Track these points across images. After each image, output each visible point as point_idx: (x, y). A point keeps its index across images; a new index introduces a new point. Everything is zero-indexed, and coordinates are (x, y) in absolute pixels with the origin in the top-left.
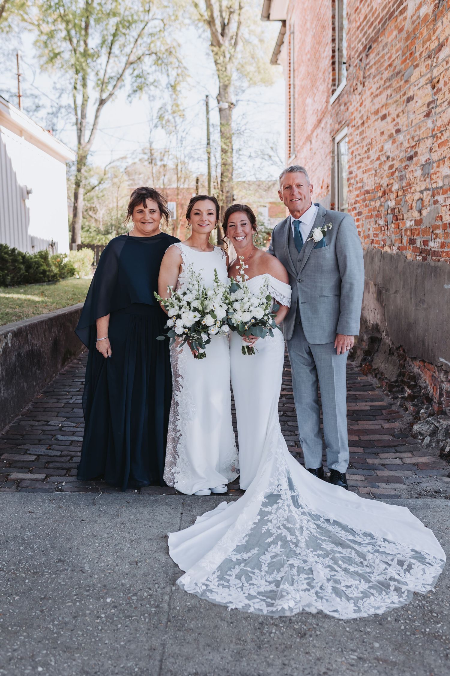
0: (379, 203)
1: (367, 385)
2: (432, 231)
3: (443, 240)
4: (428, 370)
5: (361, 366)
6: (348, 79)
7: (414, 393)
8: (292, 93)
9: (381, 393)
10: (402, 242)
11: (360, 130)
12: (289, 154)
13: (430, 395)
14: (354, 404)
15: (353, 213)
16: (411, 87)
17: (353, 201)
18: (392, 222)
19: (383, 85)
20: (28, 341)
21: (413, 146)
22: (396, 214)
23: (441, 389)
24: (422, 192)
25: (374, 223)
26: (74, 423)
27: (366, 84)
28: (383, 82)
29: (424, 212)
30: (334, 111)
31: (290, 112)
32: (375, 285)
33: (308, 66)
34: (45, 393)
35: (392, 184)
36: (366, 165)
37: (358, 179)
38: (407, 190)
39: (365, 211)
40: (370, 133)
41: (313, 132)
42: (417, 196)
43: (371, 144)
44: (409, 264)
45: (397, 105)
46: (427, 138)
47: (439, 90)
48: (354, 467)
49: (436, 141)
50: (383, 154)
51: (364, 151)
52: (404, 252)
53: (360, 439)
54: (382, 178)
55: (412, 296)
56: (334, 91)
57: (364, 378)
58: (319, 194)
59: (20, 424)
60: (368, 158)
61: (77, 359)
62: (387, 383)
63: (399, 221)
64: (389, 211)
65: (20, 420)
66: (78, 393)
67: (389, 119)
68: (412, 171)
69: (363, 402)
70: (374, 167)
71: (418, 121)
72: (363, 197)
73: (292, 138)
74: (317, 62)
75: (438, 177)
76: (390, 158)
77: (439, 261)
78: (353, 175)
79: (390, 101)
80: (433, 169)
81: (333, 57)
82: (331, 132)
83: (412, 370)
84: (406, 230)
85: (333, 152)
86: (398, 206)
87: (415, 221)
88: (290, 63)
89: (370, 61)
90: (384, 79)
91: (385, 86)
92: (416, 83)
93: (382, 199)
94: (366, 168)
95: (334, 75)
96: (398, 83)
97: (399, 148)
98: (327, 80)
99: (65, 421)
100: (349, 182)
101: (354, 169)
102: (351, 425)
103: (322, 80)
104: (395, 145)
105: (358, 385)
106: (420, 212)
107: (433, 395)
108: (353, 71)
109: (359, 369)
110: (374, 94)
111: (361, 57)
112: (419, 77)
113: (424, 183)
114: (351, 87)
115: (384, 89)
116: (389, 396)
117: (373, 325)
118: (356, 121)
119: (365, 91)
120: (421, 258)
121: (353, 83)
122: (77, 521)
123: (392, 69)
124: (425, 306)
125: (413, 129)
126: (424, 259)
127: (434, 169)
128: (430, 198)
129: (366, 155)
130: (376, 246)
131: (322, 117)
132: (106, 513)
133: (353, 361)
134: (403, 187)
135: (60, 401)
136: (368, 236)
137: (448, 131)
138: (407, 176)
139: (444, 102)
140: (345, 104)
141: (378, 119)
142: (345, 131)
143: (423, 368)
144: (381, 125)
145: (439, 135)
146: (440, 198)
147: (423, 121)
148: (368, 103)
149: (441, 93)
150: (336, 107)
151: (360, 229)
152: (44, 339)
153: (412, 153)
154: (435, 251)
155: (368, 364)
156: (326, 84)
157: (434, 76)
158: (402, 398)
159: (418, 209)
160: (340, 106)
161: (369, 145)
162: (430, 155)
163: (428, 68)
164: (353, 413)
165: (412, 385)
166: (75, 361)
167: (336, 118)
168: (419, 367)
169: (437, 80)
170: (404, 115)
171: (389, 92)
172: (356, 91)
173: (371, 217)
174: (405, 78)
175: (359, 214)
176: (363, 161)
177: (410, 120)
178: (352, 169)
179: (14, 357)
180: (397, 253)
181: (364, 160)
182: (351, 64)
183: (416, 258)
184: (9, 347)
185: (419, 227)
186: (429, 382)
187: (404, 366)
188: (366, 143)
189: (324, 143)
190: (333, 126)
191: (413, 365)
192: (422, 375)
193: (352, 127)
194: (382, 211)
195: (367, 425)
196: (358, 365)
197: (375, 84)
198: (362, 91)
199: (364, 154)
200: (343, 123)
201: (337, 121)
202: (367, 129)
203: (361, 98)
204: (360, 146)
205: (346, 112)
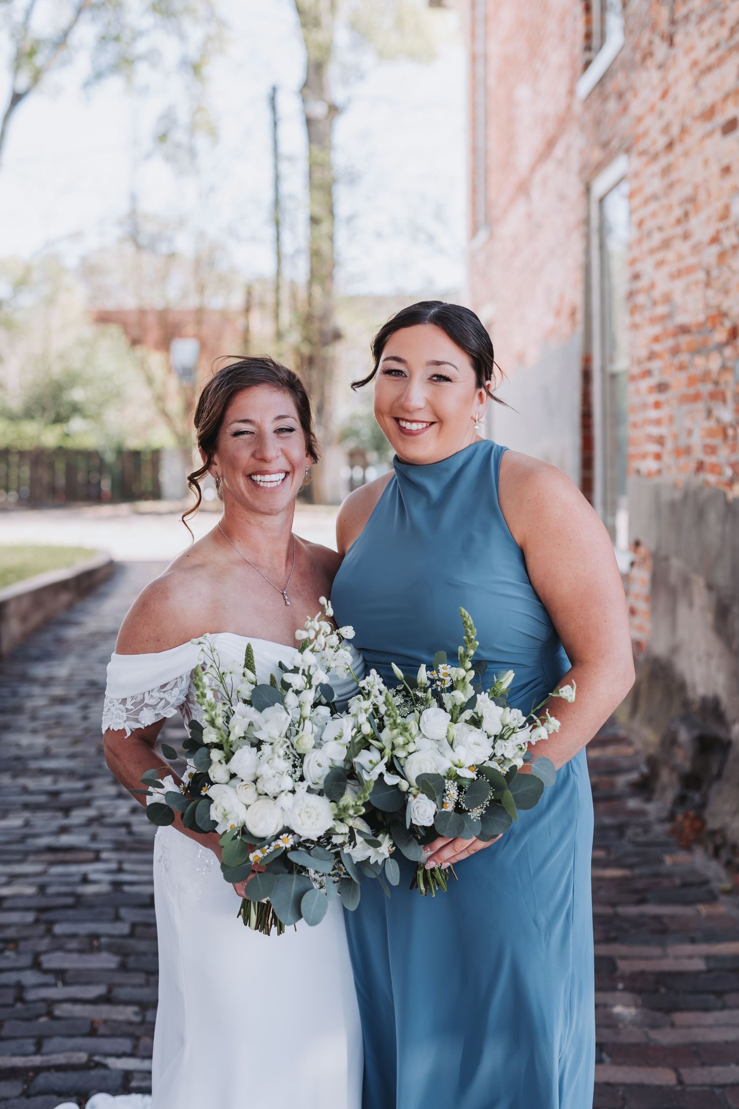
0: (719, 362)
1: (691, 884)
5: (671, 818)
6: (627, 31)
11: (663, 161)
12: (475, 226)
14: (655, 951)
15: (645, 384)
17: (643, 353)
19: (727, 41)
25: (703, 414)
27: (678, 39)
28: (724, 32)
30: (590, 115)
32: (710, 587)
33: (520, 6)
36: (680, 257)
37: (656, 294)
39: (678, 382)
40: (691, 172)
41: (533, 169)
43: (692, 200)
50: (727, 229)
51: (673, 219)
53: (680, 1082)
56: (587, 64)
57: (682, 857)
58: (552, 331)
60: (686, 236)
70: (704, 263)
72: (670, 343)
73: (481, 188)
78: (644, 283)
82: (580, 171)
85: (587, 221)
90: (730, 24)
91: (732, 43)
93: (728, 351)
94: (682, 265)
95: (588, 22)
98: (570, 38)
100: (633, 301)
101: (647, 267)
103: (555, 39)
105: (666, 883)
108: (640, 7)
109: (667, 827)
110: (702, 66)
114: (635, 51)
115: (730, 51)
117: (704, 699)
118: (649, 141)
119: (675, 58)
121: (641, 39)
129: (679, 230)
130: (712, 478)
131: (556, 132)
133: (649, 800)
136: (688, 451)
140: (620, 96)
141: (713, 131)
142: (620, 166)
144: (724, 148)
148: (683, 90)
150: (596, 105)
151: (662, 430)
155: (692, 813)
156: (568, 48)
160: (605, 99)
161: (687, 202)
167: (595, 135)
172: (649, 62)
173: (696, 397)
176: (670, 246)
178: (639, 267)
181: (674, 243)
188: (679, 197)
189: (562, 198)
190: (586, 155)
193: (642, 153)
194: (726, 383)
195: (699, 1026)
196: (664, 814)
197: (702, 35)
198: (666, 60)
199: (673, 227)
200: (615, 145)
201: (598, 140)
202: (681, 160)
203: (664, 78)
204: (662, 207)
205: (620, 116)
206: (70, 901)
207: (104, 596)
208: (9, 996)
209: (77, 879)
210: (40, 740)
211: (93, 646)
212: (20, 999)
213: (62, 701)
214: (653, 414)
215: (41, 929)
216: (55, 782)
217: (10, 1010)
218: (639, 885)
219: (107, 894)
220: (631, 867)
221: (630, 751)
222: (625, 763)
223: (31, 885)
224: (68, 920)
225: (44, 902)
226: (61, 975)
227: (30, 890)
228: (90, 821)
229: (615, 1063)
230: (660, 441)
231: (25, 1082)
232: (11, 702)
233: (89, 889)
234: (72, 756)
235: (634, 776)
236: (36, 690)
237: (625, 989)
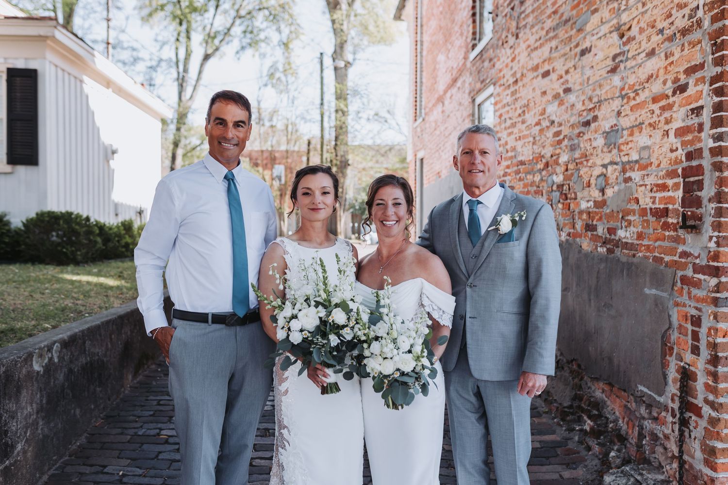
0: (539, 177)
2: (622, 217)
3: (640, 229)
4: (617, 396)
6: (494, 31)
7: (598, 425)
8: (419, 50)
9: (550, 422)
10: (574, 227)
11: (512, 89)
12: (416, 116)
13: (623, 432)
16: (588, 37)
17: (502, 173)
18: (559, 201)
19: (545, 36)
20: (85, 350)
21: (590, 110)
22: (564, 192)
23: (641, 428)
24: (605, 166)
26: (140, 468)
27: (520, 35)
28: (544, 33)
29: (609, 192)
30: (475, 68)
31: (416, 71)
33: (440, 20)
34: (107, 417)
35: (559, 154)
36: (520, 131)
37: (508, 147)
38: (581, 163)
39: (519, 185)
40: (525, 93)
41: (445, 92)
42: (598, 171)
43: (527, 106)
44: (587, 255)
45: (566, 60)
46: (612, 99)
47: (631, 39)
49: (627, 103)
50: (544, 119)
51: (517, 114)
52: (578, 240)
54: (544, 147)
55: (592, 297)
56: (474, 46)
59: (65, 471)
61: (155, 364)
62: (557, 408)
63: (569, 201)
64: (555, 188)
65: (66, 464)
67: (554, 76)
68: (590, 139)
70: (532, 134)
71: (598, 78)
72: (515, 168)
73: (418, 99)
74: (452, 14)
75: (630, 148)
76: (556, 123)
77: (634, 256)
79: (554, 55)
80: (622, 137)
81: (474, 7)
82: (470, 93)
83: (593, 395)
84: (581, 213)
86: (568, 182)
87: (595, 202)
88: (417, 18)
89: (526, 9)
90: (546, 29)
91: (547, 37)
92: (595, 32)
93: (544, 173)
94: (520, 135)
95: (474, 27)
96: (566, 32)
97: (569, 112)
98: (465, 34)
99: (128, 466)
101: (503, 135)
103: (458, 34)
104: (563, 107)
106: (603, 191)
107: (627, 433)
108: (501, 21)
110: (532, 47)
111: (512, 5)
112: (600, 24)
113: (609, 155)
114: (498, 40)
115: (546, 41)
116: (561, 426)
118: (505, 80)
119: (519, 44)
120: (605, 249)
121: (501, 35)
123: (558, 16)
124: (613, 312)
125: (590, 87)
126: (610, 251)
127: (625, 138)
128: (618, 174)
129: (520, 119)
131: (458, 75)
134: (575, 159)
135: (126, 432)
137: (647, 91)
138: (582, 145)
139: (639, 54)
140: (491, 60)
141: (538, 76)
142: (491, 90)
143: (608, 393)
144: (543, 83)
145: (632, 95)
146: (636, 175)
147: (605, 78)
148: (523, 58)
149: (634, 42)
150: (478, 64)
152: (109, 344)
153: (589, 118)
154: (627, 243)
156: (464, 38)
157: (622, 22)
158: (581, 430)
159: (599, 187)
160: (483, 62)
161: (524, 107)
162: (618, 121)
163: (614, 13)
165: (595, 415)
166: (153, 366)
167: (477, 77)
168: (603, 391)
169: (627, 27)
170: (576, 71)
171: (554, 43)
172: (505, 45)
174: (578, 26)
176: (515, 126)
177: (585, 77)
179: (62, 375)
180: (567, 240)
181: (517, 125)
182: (499, 14)
183: (596, 248)
184: (54, 364)
185: (601, 210)
186: (620, 413)
187: (581, 387)
188: (520, 105)
189: (460, 104)
190: (473, 85)
191: (593, 388)
192: (609, 403)
193: (501, 85)
194: (543, 187)
197: (532, 35)
198: (514, 44)
199: (517, 118)
200: (487, 82)
201: (479, 79)
202: (521, 88)
203: (513, 53)
204: (512, 109)
205: (491, 69)
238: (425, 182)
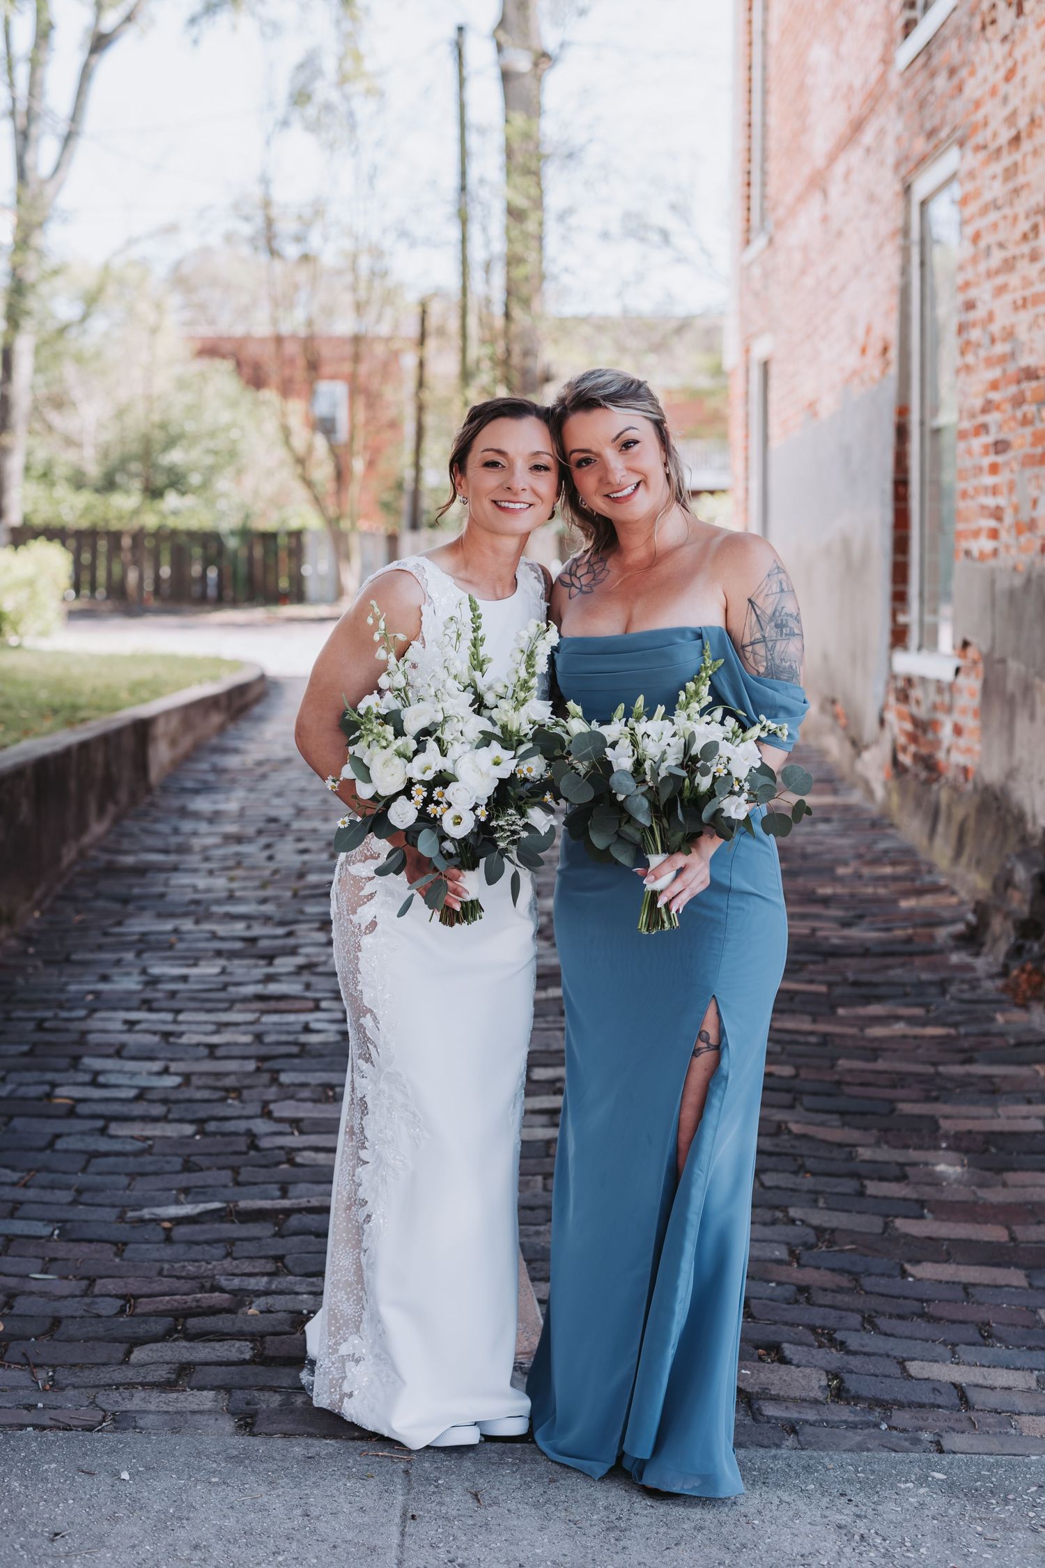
1: (1028, 1044)
5: (1005, 973)
8: (757, 27)
11: (1006, 160)
12: (748, 230)
14: (988, 1111)
15: (977, 443)
17: (978, 403)
26: (13, 1169)
27: (1029, 5)
30: (910, 92)
31: (750, 91)
36: (1027, 283)
37: (995, 328)
39: (1021, 439)
40: (1041, 175)
41: (832, 159)
43: (1042, 211)
48: (1000, 1340)
51: (1017, 234)
53: (1013, 1239)
56: (909, 26)
57: (1017, 1015)
58: (855, 373)
60: (1034, 257)
66: (26, 1060)
69: (1017, 1102)
72: (1013, 390)
73: (756, 178)
78: (979, 313)
82: (897, 166)
94: (1028, 293)
100: (965, 336)
101: (983, 293)
102: (981, 1186)
105: (997, 1042)
109: (1000, 983)
114: (972, 14)
118: (988, 133)
119: (1024, 31)
122: (34, 1535)
129: (1025, 249)
131: (865, 111)
132: (136, 1505)
133: (977, 955)
136: (1032, 526)
140: (952, 72)
142: (951, 161)
148: (1033, 70)
150: (919, 80)
151: (1001, 501)
155: (1029, 966)
160: (933, 75)
161: (1037, 213)
164: (987, 1142)
167: (917, 119)
172: (990, 31)
173: (1043, 458)
175: (1000, 446)
176: (1014, 268)
178: (973, 293)
181: (1019, 265)
188: (1027, 206)
189: (872, 198)
190: (906, 144)
193: (977, 149)
195: (1035, 1186)
196: (995, 970)
198: (1012, 31)
199: (1017, 243)
200: (943, 134)
201: (922, 126)
202: (1029, 160)
203: (1010, 54)
204: (1005, 217)
205: (952, 97)
206: (295, 1050)
207: (261, 719)
208: (242, 1143)
209: (299, 1028)
210: (220, 883)
211: (264, 777)
212: (253, 1146)
213: (239, 839)
214: (989, 480)
215: (265, 1078)
216: (249, 927)
217: (244, 1157)
218: (966, 1044)
219: (337, 1042)
220: (955, 1025)
221: (954, 900)
222: (946, 914)
223: (245, 1033)
224: (294, 1070)
225: (263, 1051)
226: (296, 1124)
227: (247, 1039)
228: (301, 969)
229: (936, 1219)
230: (997, 514)
231: (276, 1224)
232: (175, 840)
233: (313, 1039)
234: (264, 901)
235: (960, 927)
236: (203, 827)
237: (948, 1148)
238: (774, 431)
